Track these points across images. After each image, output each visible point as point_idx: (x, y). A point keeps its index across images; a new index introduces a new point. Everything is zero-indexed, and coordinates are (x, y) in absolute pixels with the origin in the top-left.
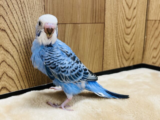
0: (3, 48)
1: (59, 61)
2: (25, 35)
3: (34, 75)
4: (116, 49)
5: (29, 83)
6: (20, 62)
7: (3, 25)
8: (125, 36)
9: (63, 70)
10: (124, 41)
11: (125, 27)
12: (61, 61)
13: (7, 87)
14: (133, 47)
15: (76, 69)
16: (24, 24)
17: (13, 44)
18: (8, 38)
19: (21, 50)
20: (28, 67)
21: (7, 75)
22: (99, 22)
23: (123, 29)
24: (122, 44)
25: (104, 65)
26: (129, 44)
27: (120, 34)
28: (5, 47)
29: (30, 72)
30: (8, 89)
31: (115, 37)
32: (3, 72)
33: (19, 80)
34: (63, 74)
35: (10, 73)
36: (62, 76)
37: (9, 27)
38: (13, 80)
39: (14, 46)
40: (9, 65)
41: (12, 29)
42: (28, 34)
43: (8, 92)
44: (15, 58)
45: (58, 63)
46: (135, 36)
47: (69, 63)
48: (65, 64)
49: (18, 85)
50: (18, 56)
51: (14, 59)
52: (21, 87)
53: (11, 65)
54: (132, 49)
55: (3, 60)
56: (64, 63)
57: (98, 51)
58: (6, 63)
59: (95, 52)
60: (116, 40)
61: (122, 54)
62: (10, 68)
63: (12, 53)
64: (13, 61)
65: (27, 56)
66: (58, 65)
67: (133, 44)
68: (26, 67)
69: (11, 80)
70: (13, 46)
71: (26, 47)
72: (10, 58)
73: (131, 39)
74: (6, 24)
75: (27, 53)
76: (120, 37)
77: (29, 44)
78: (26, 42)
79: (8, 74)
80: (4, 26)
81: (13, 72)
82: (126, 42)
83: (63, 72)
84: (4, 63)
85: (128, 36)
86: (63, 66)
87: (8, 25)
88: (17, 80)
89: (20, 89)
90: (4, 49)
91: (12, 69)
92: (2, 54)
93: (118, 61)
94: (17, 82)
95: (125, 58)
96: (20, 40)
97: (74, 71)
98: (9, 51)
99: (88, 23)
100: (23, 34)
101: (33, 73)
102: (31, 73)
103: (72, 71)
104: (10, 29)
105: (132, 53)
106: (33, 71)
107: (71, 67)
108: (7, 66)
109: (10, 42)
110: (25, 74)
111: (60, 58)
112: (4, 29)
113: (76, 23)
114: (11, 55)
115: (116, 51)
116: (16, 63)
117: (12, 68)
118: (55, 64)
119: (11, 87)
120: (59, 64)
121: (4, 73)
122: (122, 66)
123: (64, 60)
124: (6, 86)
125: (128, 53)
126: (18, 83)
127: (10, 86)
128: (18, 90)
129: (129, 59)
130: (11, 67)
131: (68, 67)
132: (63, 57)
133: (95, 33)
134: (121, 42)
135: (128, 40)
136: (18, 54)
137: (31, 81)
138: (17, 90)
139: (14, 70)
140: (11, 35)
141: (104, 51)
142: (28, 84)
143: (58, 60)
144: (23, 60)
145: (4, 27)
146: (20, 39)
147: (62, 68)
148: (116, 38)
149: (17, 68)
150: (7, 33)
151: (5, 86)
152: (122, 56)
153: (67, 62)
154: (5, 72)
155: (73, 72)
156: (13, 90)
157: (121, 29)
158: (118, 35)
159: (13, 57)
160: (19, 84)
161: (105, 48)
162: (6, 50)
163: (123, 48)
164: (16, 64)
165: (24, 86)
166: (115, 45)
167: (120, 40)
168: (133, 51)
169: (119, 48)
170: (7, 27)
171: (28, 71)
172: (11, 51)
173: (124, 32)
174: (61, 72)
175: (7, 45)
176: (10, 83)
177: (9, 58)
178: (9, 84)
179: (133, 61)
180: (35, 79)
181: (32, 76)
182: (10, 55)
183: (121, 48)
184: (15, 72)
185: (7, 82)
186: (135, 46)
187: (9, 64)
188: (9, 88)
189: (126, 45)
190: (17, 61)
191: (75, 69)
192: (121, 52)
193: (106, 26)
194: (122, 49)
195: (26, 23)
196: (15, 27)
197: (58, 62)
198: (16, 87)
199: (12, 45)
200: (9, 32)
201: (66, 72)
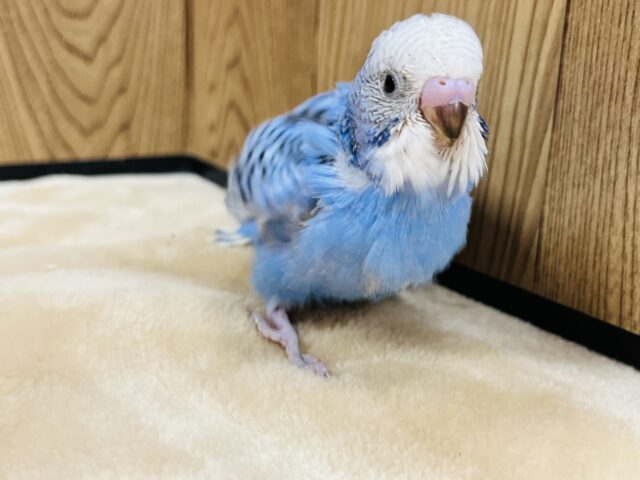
8: (62, 21)
10: (54, 43)
14: (116, 73)
26: (88, 59)
46: (120, 24)
61: (49, 99)
67: (118, 60)
73: (102, 40)
76: (28, 23)
82: (71, 48)
85: (80, 25)
95: (71, 119)
105: (113, 100)
122: (62, 156)
125: (88, 100)
129: (98, 125)
134: (40, 49)
135: (85, 43)
152: (55, 111)
158: (13, 14)
167: (30, 41)
168: (122, 91)
192: (44, 89)
194: (49, 82)
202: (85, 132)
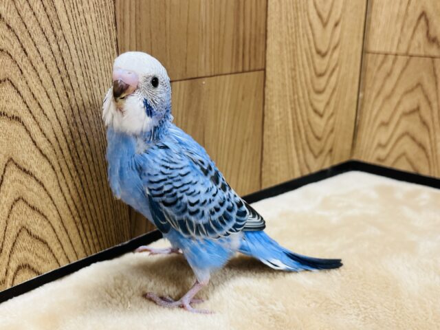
0: (16, 164)
1: (186, 187)
2: (70, 124)
3: (96, 223)
4: (292, 133)
5: (86, 245)
6: (60, 194)
7: (13, 105)
8: (314, 96)
9: (193, 209)
10: (310, 108)
11: (313, 74)
12: (190, 186)
13: (32, 265)
14: (331, 121)
15: (222, 204)
16: (68, 96)
17: (41, 151)
18: (27, 136)
19: (61, 163)
20: (82, 205)
21: (30, 233)
22: (252, 68)
23: (309, 81)
24: (305, 119)
25: (263, 175)
26: (321, 116)
27: (301, 95)
28: (20, 163)
29: (86, 217)
30: (33, 269)
31: (289, 103)
32: (20, 228)
33: (59, 241)
34: (193, 219)
35: (37, 227)
36: (190, 223)
37: (28, 107)
38: (45, 243)
39: (45, 156)
40: (33, 208)
41: (36, 110)
42: (78, 120)
43: (34, 277)
44: (47, 186)
45: (182, 192)
46: (336, 94)
47: (207, 191)
48: (199, 193)
49: (59, 254)
50: (56, 181)
51: (45, 190)
52: (67, 258)
53: (39, 205)
54: (329, 129)
55: (17, 197)
56: (197, 192)
57: (249, 143)
58: (26, 202)
59: (243, 145)
60: (292, 108)
61: (305, 142)
62: (37, 215)
63: (39, 176)
64: (43, 194)
65: (77, 178)
66: (181, 198)
67: (332, 114)
68: (76, 207)
69: (40, 245)
70: (42, 157)
71: (73, 155)
72: (36, 189)
73: (328, 104)
74: (20, 101)
75: (77, 171)
76: (302, 101)
77: (81, 147)
78: (74, 142)
79: (33, 231)
80: (15, 107)
81: (45, 223)
82: (316, 111)
83: (192, 213)
84: (21, 203)
85: (320, 97)
86: (193, 200)
87: (25, 103)
88: (56, 241)
89: (64, 264)
90: (19, 168)
91: (41, 217)
92: (15, 180)
93: (296, 160)
94: (55, 247)
95: (311, 150)
96: (59, 138)
97: (217, 210)
98: (31, 170)
99: (226, 74)
100: (66, 123)
101: (95, 218)
102: (89, 220)
103: (214, 210)
104: (31, 112)
105: (328, 137)
106: (93, 214)
107: (210, 201)
108: (29, 211)
109: (33, 147)
110: (76, 223)
111: (187, 180)
112: (16, 115)
113: (196, 76)
114: (37, 180)
115: (292, 138)
116: (51, 199)
117: (43, 214)
118: (176, 194)
119: (40, 262)
120: (184, 194)
121: (24, 229)
123: (196, 183)
124: (29, 262)
125: (319, 139)
126: (58, 249)
127: (38, 260)
128: (58, 268)
129: (321, 152)
130: (39, 211)
131: (205, 201)
132: (194, 176)
133: (243, 98)
134: (304, 114)
135: (320, 107)
136: (54, 175)
137: (90, 241)
138: (55, 267)
139: (46, 217)
140: (34, 129)
141: (264, 140)
142: (84, 246)
143: (183, 185)
144: (69, 190)
145: (15, 111)
146: (58, 135)
147: (192, 205)
148: (293, 105)
149: (55, 212)
150: (23, 124)
151: (25, 262)
152: (306, 148)
153: (203, 190)
154: (23, 227)
155: (216, 213)
156: (47, 268)
157: (303, 80)
158: (296, 97)
159: (43, 186)
160: (61, 250)
161: (266, 133)
162: (25, 170)
163: (309, 129)
164: (51, 202)
165: (74, 255)
166: (290, 122)
167: (301, 109)
168: (332, 131)
169: (299, 127)
170: (23, 107)
171: (81, 215)
172: (36, 170)
173: (310, 86)
174: (187, 214)
175: (26, 156)
176: (39, 252)
177: (32, 190)
178: (36, 254)
179: (331, 156)
180: (99, 233)
181: (92, 226)
182: (34, 181)
183: (304, 127)
184: (49, 222)
185: (30, 251)
186: (335, 120)
187: (32, 204)
188: (35, 266)
189: (316, 119)
190: (53, 195)
191: (219, 206)
192: (303, 137)
193: (269, 77)
194: (306, 131)
195: (72, 91)
196: (44, 106)
197: (182, 189)
198: (54, 261)
199: (38, 153)
200: (28, 120)
201: (200, 213)
202: (316, 157)
